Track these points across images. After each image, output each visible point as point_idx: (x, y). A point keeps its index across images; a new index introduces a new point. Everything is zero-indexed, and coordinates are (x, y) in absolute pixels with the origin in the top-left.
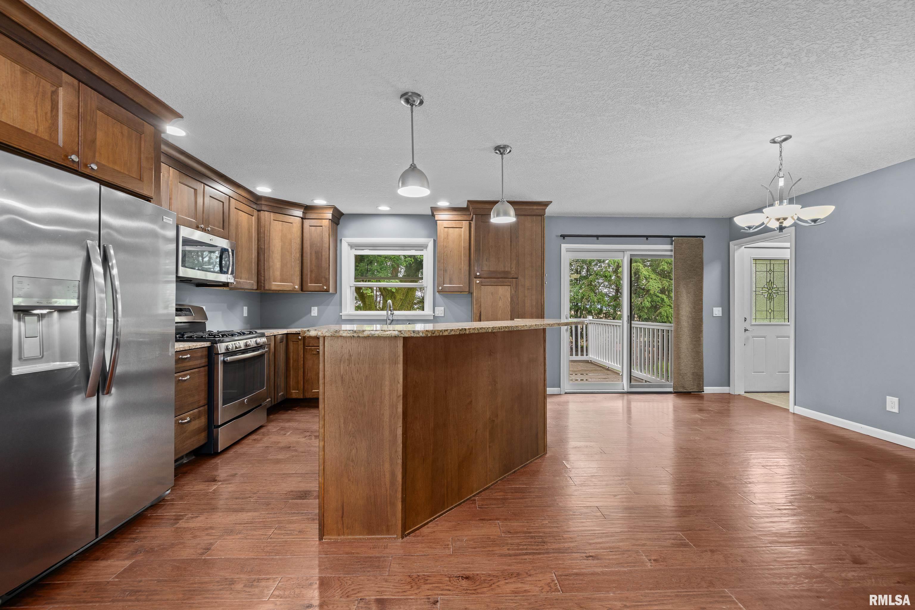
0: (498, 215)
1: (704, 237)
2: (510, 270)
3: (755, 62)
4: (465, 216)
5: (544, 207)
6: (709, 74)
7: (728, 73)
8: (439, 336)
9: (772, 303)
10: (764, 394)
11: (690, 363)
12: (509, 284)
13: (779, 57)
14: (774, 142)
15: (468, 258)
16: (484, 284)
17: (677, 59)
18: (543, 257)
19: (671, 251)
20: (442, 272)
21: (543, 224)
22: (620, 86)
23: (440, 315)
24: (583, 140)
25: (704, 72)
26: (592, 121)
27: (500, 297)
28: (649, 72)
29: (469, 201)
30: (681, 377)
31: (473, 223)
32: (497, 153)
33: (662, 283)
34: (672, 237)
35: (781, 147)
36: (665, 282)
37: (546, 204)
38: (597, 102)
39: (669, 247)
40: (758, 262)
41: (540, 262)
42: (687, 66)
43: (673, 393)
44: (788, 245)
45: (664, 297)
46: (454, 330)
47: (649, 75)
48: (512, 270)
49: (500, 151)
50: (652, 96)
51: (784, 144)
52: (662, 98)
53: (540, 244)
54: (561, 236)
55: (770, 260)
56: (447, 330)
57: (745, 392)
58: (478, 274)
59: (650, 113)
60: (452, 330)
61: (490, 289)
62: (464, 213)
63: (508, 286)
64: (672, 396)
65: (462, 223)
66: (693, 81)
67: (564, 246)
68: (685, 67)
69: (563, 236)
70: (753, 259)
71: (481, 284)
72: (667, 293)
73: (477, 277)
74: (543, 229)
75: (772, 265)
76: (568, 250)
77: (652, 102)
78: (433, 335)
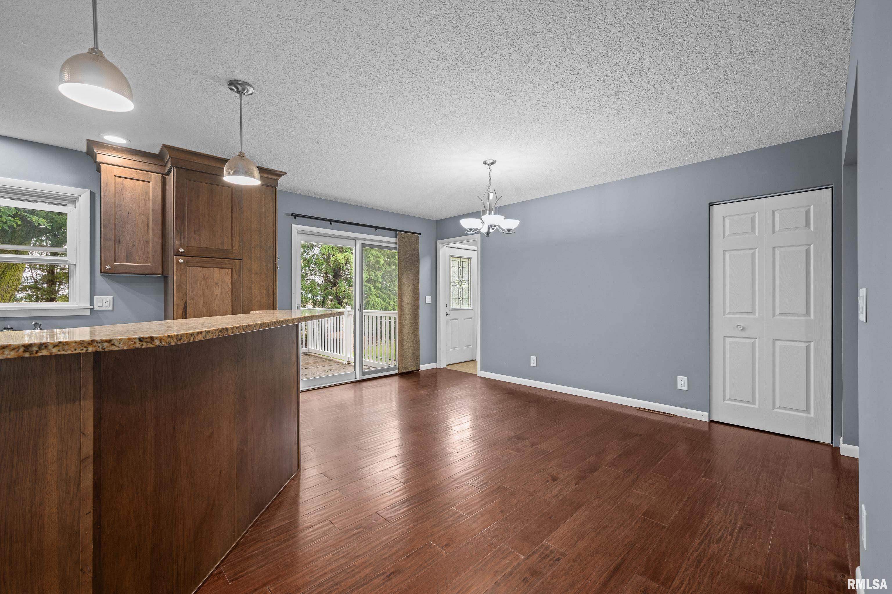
0: (236, 172)
1: (420, 234)
2: (230, 248)
3: (499, 91)
4: (155, 167)
5: (276, 178)
6: (468, 87)
7: (481, 91)
8: (190, 344)
9: (461, 293)
10: (458, 365)
11: (410, 346)
12: (230, 266)
13: (513, 94)
14: (485, 163)
15: (160, 226)
16: (190, 264)
17: (452, 59)
18: (274, 236)
19: (396, 243)
20: (112, 243)
21: (274, 197)
22: (399, 64)
23: (104, 308)
24: (344, 110)
25: (466, 83)
26: (360, 92)
27: (217, 284)
28: (427, 61)
29: (164, 146)
30: (404, 359)
31: (171, 179)
32: (232, 89)
33: (369, 273)
34: (396, 231)
35: (490, 169)
36: (372, 272)
37: (280, 174)
38: (371, 72)
39: (393, 240)
40: (454, 259)
41: (272, 242)
42: (457, 71)
43: (398, 375)
44: (475, 248)
45: (371, 286)
46: (212, 331)
47: (426, 65)
48: (234, 248)
49: (237, 89)
50: (421, 88)
51: (492, 166)
52: (428, 94)
53: (271, 221)
54: (292, 215)
55: (461, 258)
56: (201, 333)
57: (447, 365)
58: (181, 250)
59: (414, 104)
60: (209, 331)
61: (201, 271)
62: (154, 161)
63: (228, 268)
64: (396, 378)
65: (151, 175)
66: (456, 88)
67: (295, 227)
68: (455, 71)
69: (294, 216)
70: (451, 257)
71: (186, 264)
72: (373, 283)
73: (178, 254)
74: (274, 203)
75: (461, 262)
76: (300, 232)
77: (419, 94)
78: (179, 343)
